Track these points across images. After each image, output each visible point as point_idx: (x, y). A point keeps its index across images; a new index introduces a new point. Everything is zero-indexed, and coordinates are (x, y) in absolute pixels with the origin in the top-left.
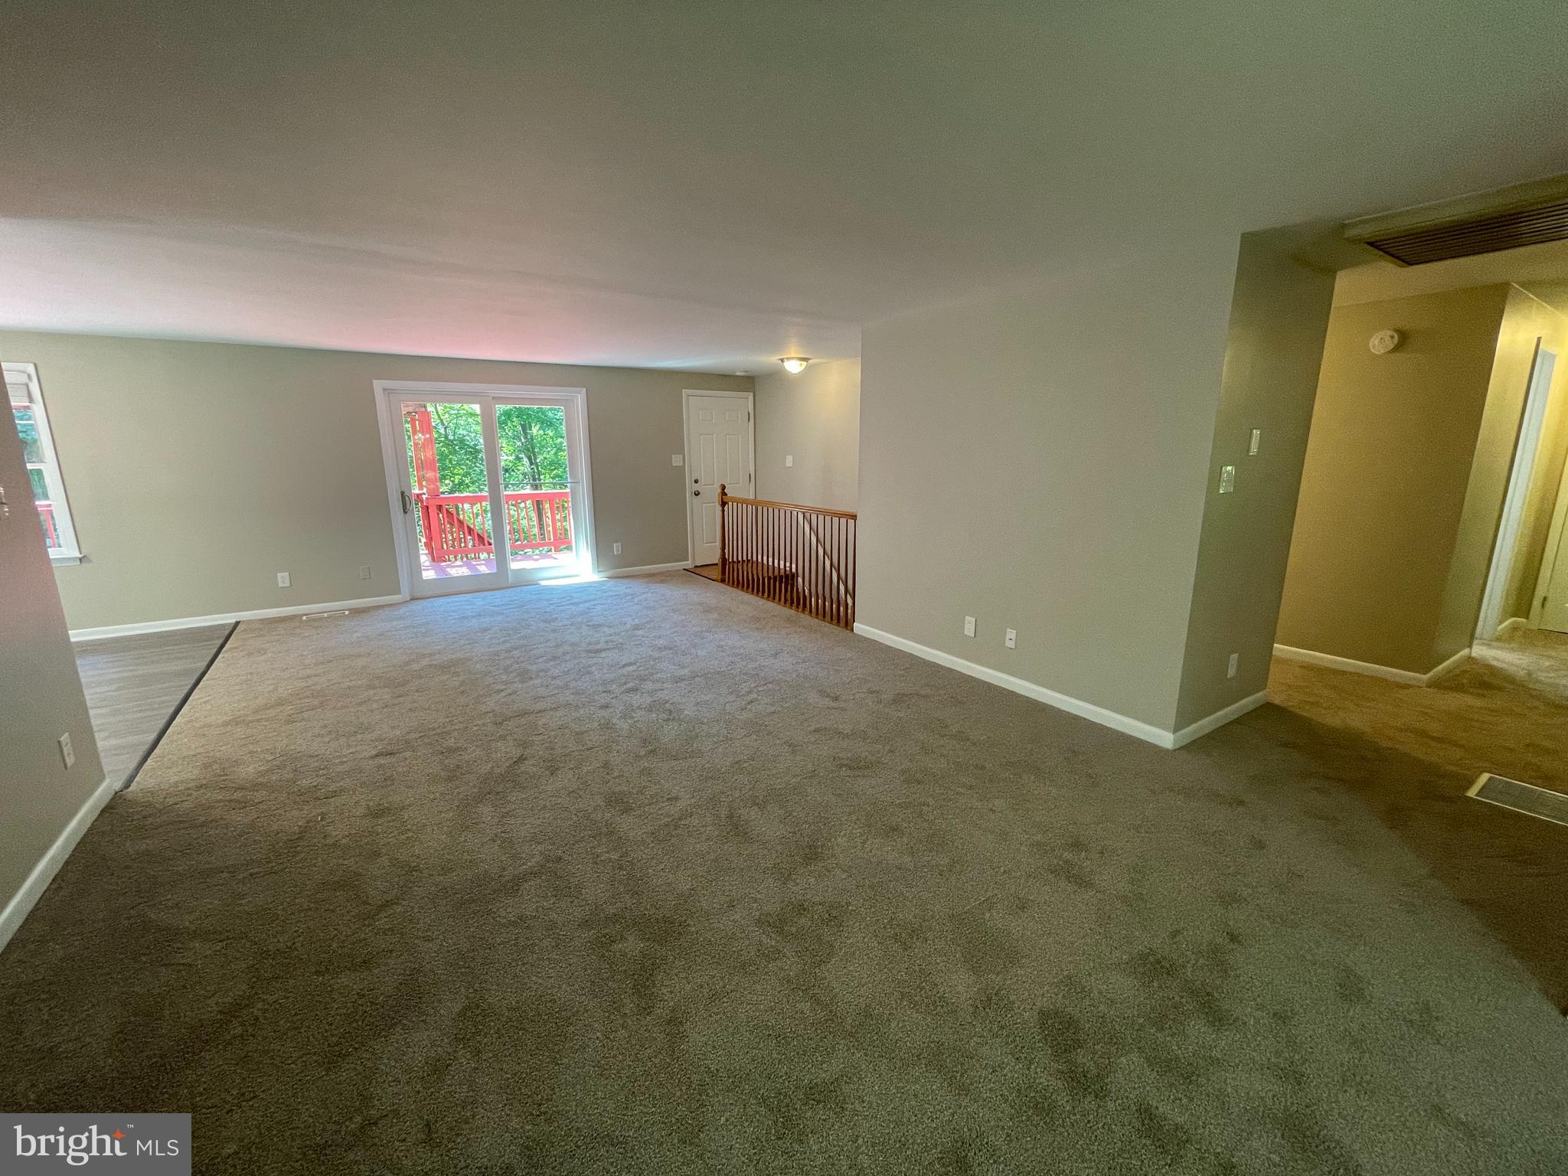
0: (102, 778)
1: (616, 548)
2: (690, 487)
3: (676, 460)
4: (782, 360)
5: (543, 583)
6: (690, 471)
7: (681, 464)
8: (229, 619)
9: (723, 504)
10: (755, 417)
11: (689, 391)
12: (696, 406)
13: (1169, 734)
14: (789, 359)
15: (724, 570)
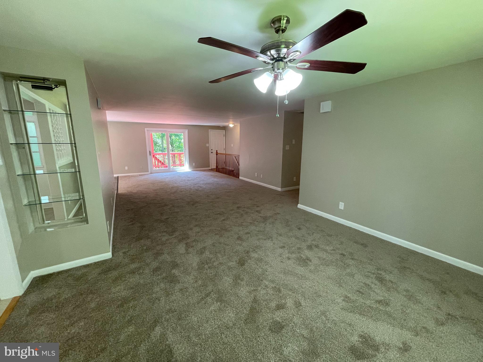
1: (194, 164)
2: (210, 151)
5: (178, 171)
6: (210, 148)
7: (208, 146)
8: (116, 175)
9: (217, 154)
10: (225, 135)
11: (211, 130)
12: (212, 133)
13: (280, 189)
14: (230, 124)
15: (217, 169)
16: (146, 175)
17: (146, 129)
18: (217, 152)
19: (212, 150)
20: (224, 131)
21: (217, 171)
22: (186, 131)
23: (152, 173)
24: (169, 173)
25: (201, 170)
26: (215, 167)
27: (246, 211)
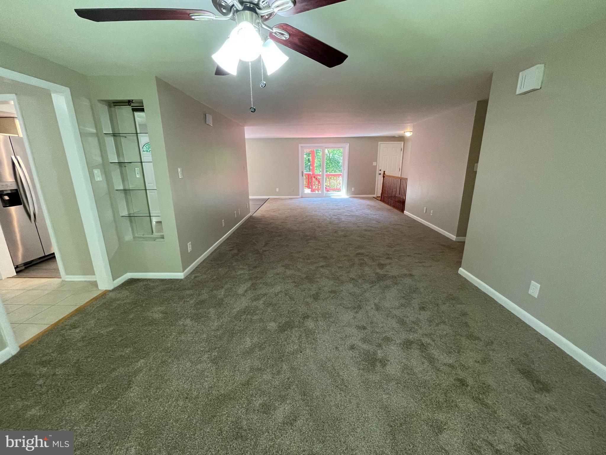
0: (250, 213)
1: (353, 189)
2: (378, 172)
3: (374, 164)
4: (405, 132)
5: (332, 197)
6: (379, 168)
7: (376, 165)
8: (267, 197)
9: (384, 177)
10: (404, 149)
11: (381, 142)
12: (383, 147)
13: (455, 237)
14: (406, 132)
15: (381, 198)
16: (294, 199)
17: (300, 145)
18: (384, 174)
19: (380, 170)
20: (403, 142)
21: (381, 200)
22: (347, 146)
23: (303, 196)
24: (320, 199)
25: (359, 198)
26: (379, 195)
27: (364, 261)
